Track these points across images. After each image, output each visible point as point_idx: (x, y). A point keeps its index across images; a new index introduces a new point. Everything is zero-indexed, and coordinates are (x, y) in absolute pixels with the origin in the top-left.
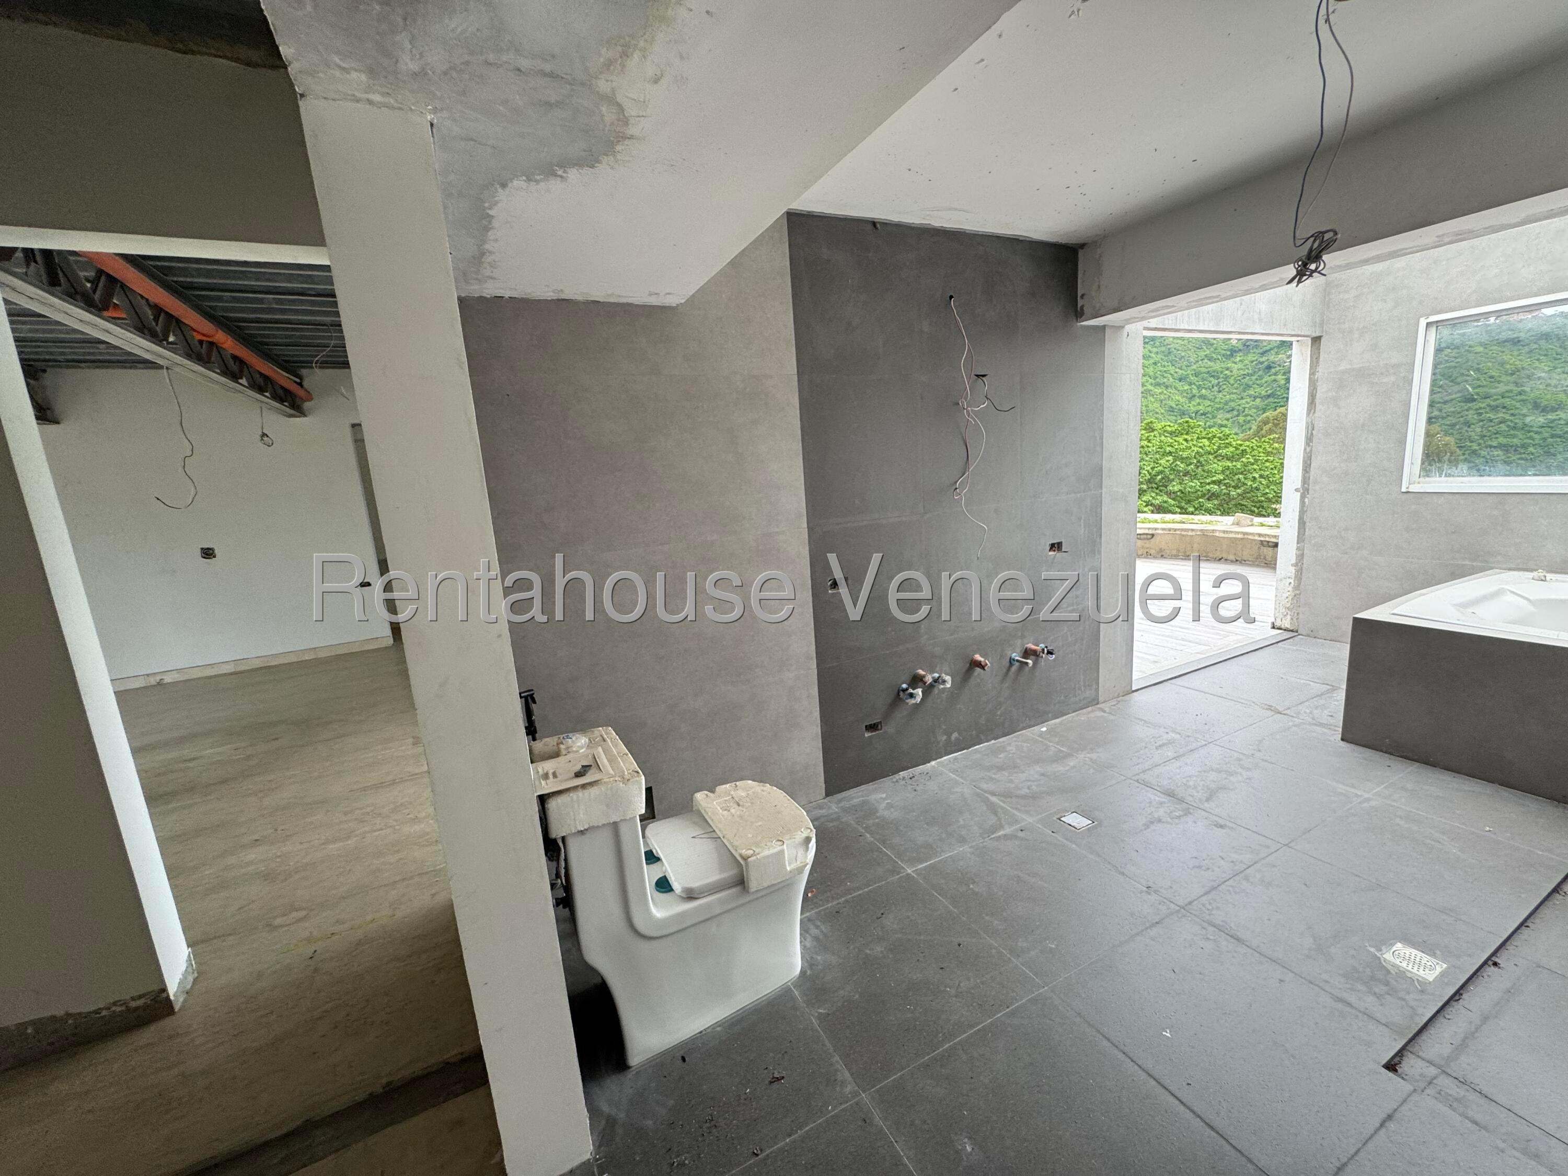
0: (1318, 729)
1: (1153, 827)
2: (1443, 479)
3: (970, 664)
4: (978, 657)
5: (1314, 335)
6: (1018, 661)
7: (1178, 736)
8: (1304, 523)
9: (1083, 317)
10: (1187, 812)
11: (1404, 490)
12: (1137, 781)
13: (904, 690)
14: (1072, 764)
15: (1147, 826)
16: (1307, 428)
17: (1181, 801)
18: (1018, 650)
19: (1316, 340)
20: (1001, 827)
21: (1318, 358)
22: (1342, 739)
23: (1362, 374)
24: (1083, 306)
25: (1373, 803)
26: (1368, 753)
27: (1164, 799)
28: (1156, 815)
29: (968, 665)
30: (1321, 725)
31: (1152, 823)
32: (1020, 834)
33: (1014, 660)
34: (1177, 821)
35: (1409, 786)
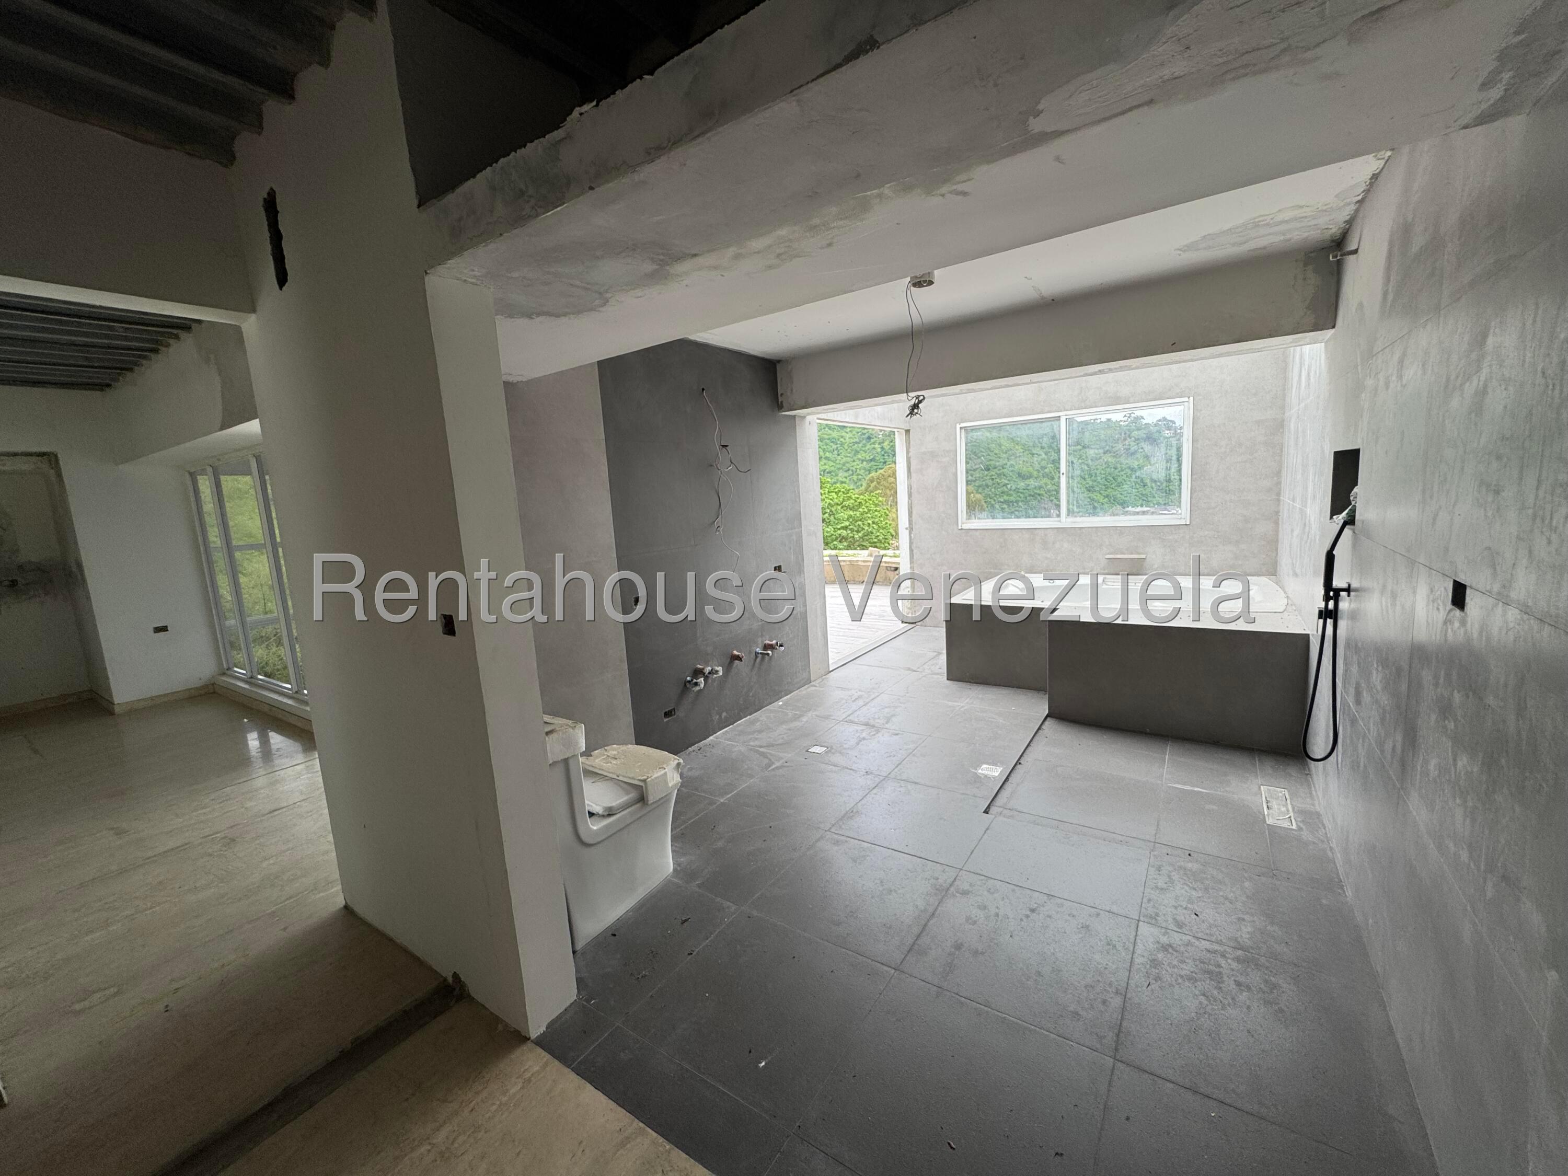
0: (935, 676)
1: (861, 743)
2: (977, 520)
3: (731, 659)
4: (736, 653)
5: (906, 429)
6: (761, 653)
7: (863, 693)
8: (913, 551)
9: (783, 409)
10: (878, 732)
11: (960, 528)
12: (846, 721)
13: (689, 682)
14: (805, 720)
15: (858, 744)
16: (908, 488)
17: (873, 726)
18: (760, 646)
19: (908, 431)
20: (773, 763)
21: (909, 443)
22: (948, 679)
23: (933, 455)
24: (782, 402)
25: (966, 708)
26: (960, 684)
27: (864, 727)
28: (862, 736)
29: (729, 660)
30: (937, 674)
31: (861, 741)
32: (786, 764)
33: (758, 653)
34: (873, 737)
35: (980, 696)
